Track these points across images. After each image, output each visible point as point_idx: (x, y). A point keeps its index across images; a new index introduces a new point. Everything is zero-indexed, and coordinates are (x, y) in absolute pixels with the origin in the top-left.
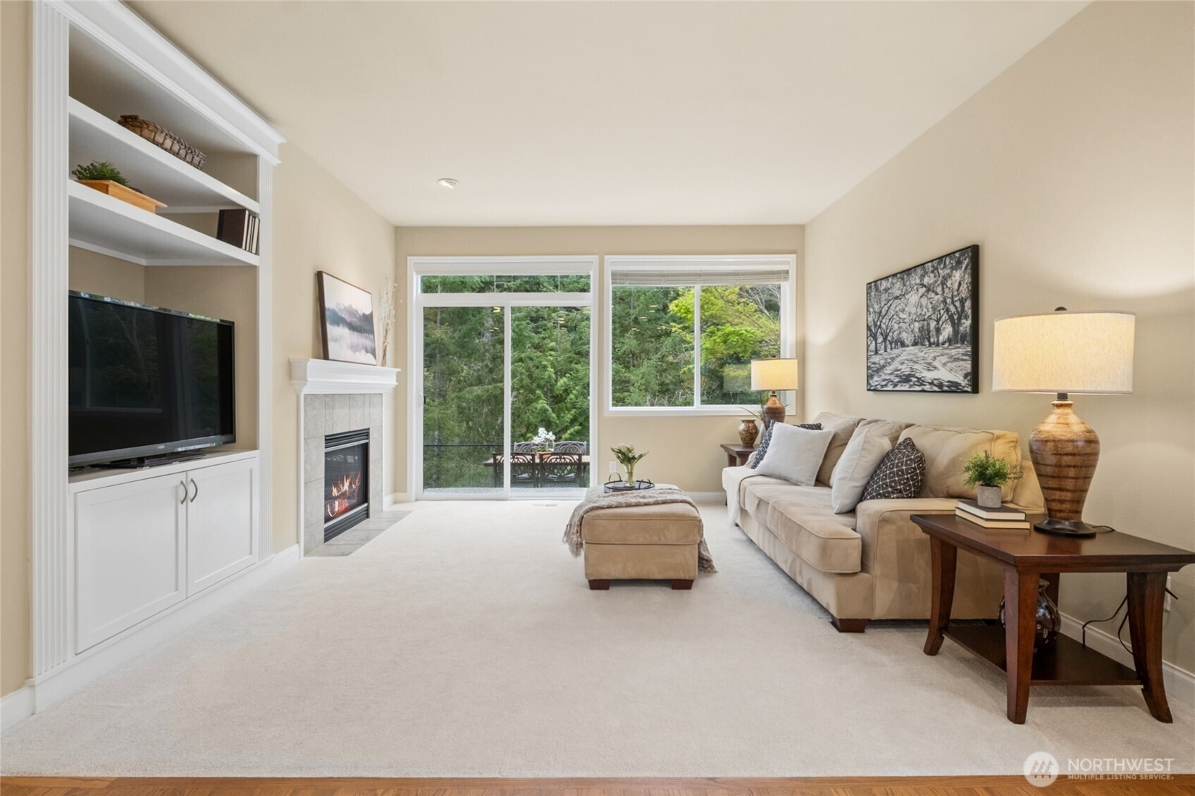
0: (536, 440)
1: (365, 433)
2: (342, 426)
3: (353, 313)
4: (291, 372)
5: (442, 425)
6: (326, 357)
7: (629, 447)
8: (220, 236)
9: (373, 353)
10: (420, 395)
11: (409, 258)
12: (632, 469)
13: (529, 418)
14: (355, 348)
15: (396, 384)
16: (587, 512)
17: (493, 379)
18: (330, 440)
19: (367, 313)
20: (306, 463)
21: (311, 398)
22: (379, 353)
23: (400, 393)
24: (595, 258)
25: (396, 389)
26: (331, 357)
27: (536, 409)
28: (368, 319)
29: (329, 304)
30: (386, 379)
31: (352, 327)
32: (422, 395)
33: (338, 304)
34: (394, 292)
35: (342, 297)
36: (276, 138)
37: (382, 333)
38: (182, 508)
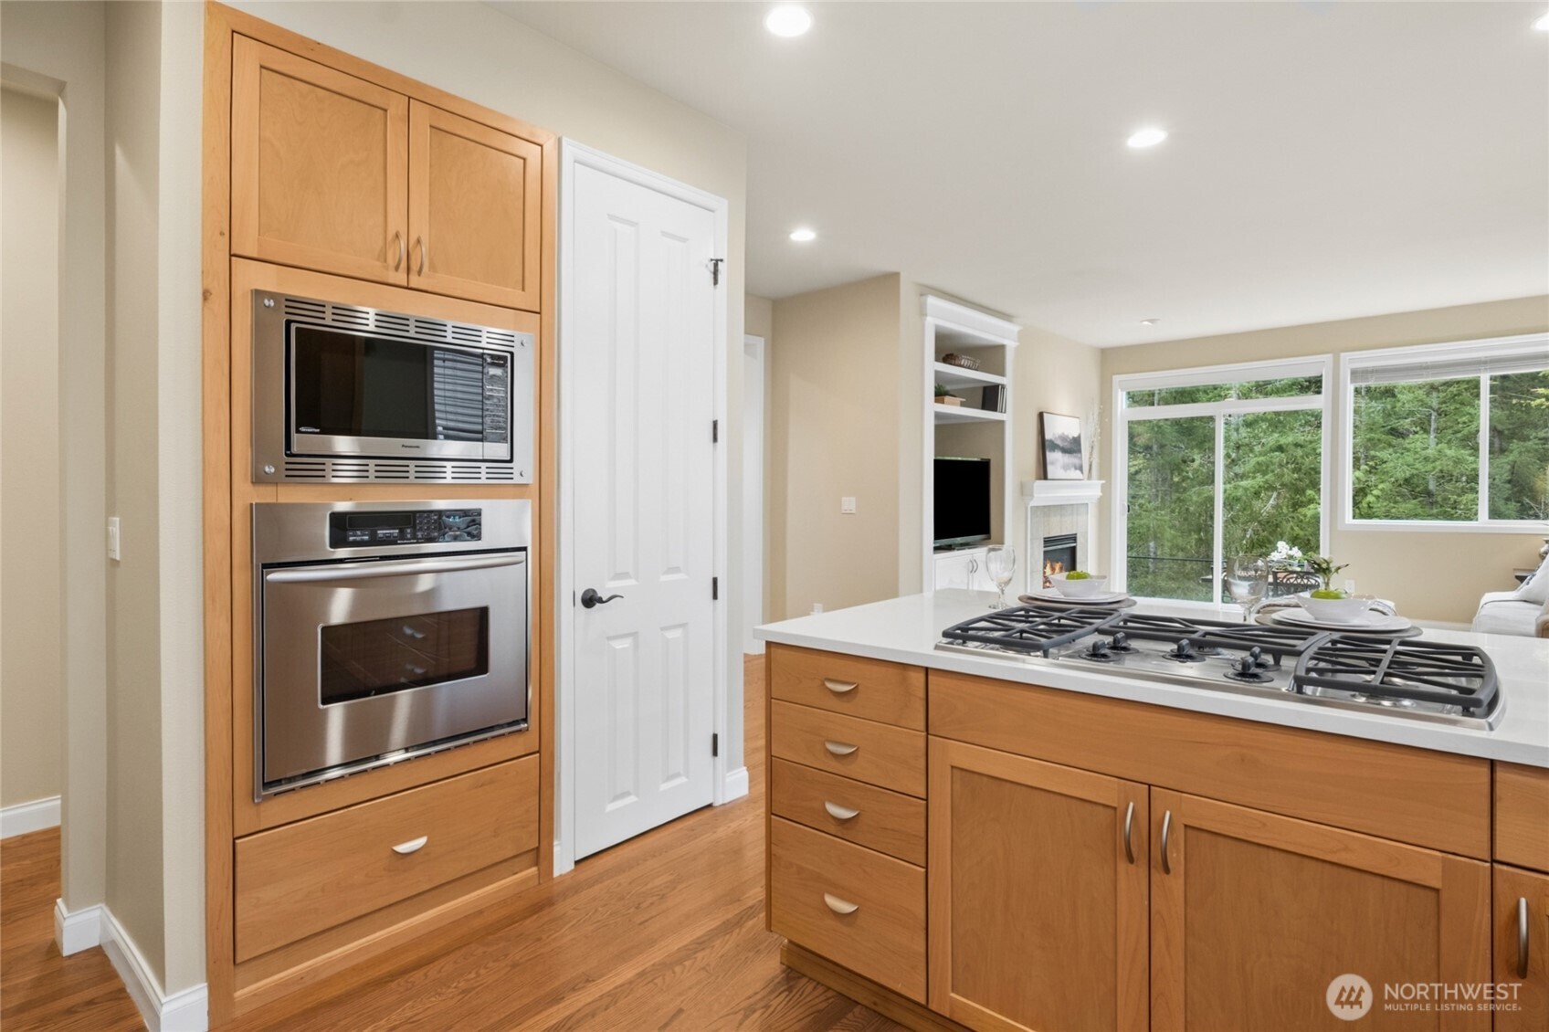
0: (1275, 556)
1: (1073, 538)
2: (1055, 532)
3: (1063, 438)
4: (1024, 491)
5: (1159, 535)
6: (1045, 477)
7: (1326, 558)
8: (984, 407)
9: (1081, 469)
10: (1123, 505)
11: (1114, 377)
12: (1329, 580)
13: (1292, 529)
14: (1066, 467)
15: (1101, 494)
16: (1264, 607)
17: (1236, 475)
18: (1048, 541)
19: (1076, 435)
20: (1031, 556)
21: (1035, 509)
22: (1086, 468)
23: (1104, 504)
24: (1328, 358)
25: (1100, 499)
26: (1049, 476)
27: (1305, 516)
28: (1077, 441)
29: (1048, 436)
30: (1090, 491)
31: (1065, 451)
32: (1126, 505)
33: (1054, 434)
34: (1099, 413)
35: (1058, 428)
36: (1013, 328)
37: (1089, 449)
38: (971, 575)
